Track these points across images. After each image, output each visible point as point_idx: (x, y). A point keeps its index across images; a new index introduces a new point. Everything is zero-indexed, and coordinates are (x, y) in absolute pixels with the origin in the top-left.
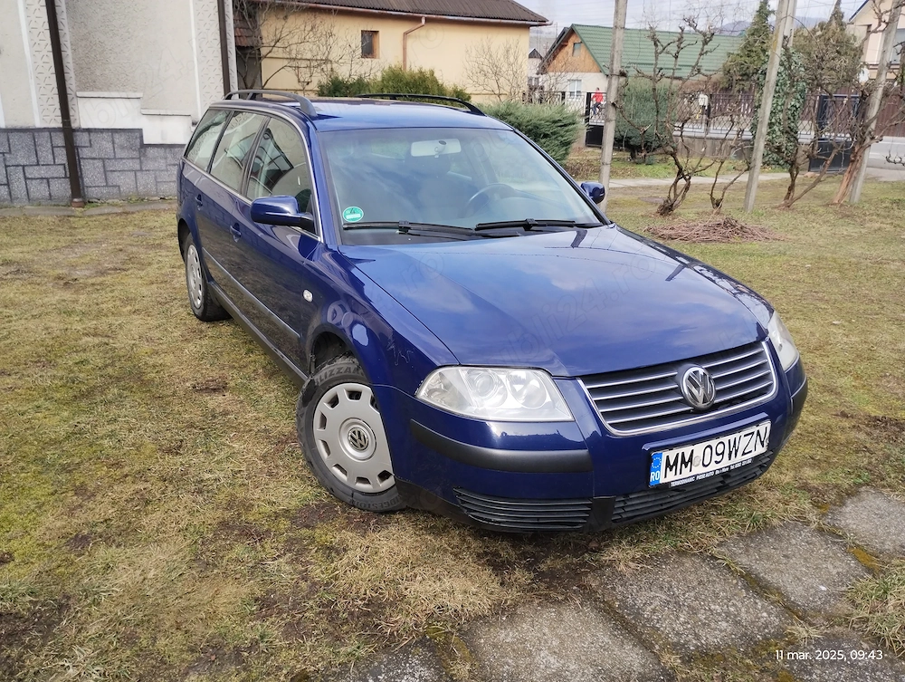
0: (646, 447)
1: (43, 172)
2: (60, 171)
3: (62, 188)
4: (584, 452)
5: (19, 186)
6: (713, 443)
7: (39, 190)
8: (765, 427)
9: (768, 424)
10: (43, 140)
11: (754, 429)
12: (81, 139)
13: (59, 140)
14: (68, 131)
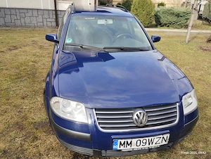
0: (113, 137)
1: (50, 20)
2: (54, 20)
3: (54, 24)
4: (88, 135)
5: (45, 23)
6: (142, 139)
7: (49, 24)
8: (167, 136)
9: (168, 135)
10: (51, 12)
11: (162, 136)
12: (59, 13)
13: (54, 13)
14: (56, 10)
